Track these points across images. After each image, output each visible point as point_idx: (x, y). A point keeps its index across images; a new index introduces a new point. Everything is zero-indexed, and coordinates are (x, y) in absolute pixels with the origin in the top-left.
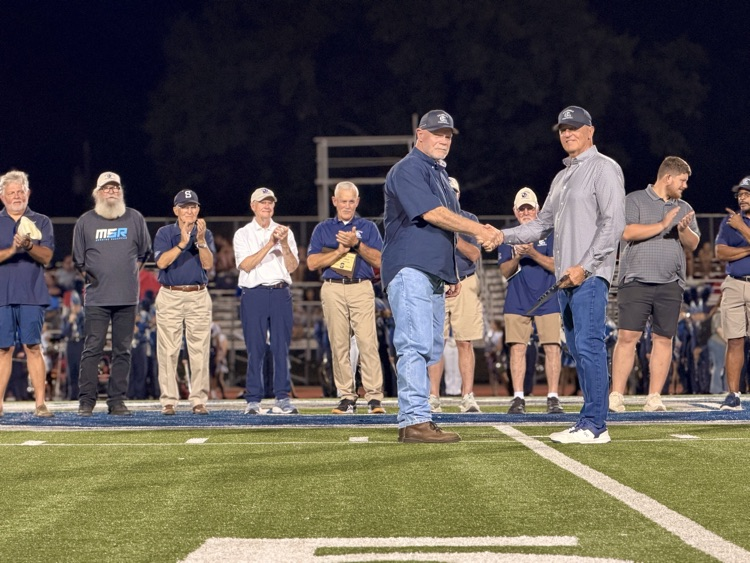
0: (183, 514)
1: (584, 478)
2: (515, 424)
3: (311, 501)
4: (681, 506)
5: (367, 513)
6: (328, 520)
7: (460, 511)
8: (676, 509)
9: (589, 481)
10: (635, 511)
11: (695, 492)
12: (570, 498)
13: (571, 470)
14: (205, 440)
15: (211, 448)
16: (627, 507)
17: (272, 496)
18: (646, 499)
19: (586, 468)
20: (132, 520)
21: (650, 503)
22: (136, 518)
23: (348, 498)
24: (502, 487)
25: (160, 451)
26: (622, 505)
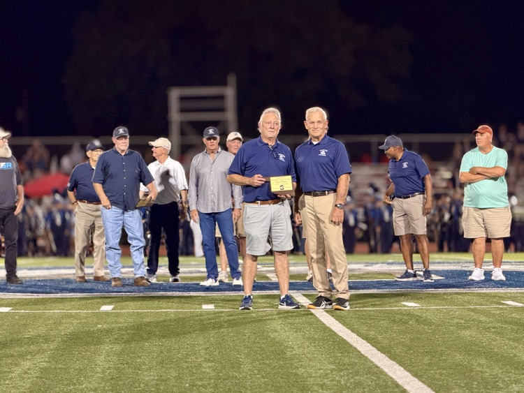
0: (108, 380)
1: (354, 345)
2: (304, 292)
3: (187, 367)
4: (420, 373)
5: (224, 379)
6: (200, 386)
7: (282, 378)
8: (416, 375)
9: (359, 349)
10: (391, 378)
11: (426, 360)
12: (349, 365)
13: (345, 338)
14: (112, 307)
15: (117, 315)
16: (386, 375)
17: (162, 363)
18: (397, 366)
19: (354, 336)
20: (77, 386)
21: (400, 370)
22: (80, 384)
23: (210, 364)
24: (304, 354)
25: (85, 318)
26: (382, 372)
